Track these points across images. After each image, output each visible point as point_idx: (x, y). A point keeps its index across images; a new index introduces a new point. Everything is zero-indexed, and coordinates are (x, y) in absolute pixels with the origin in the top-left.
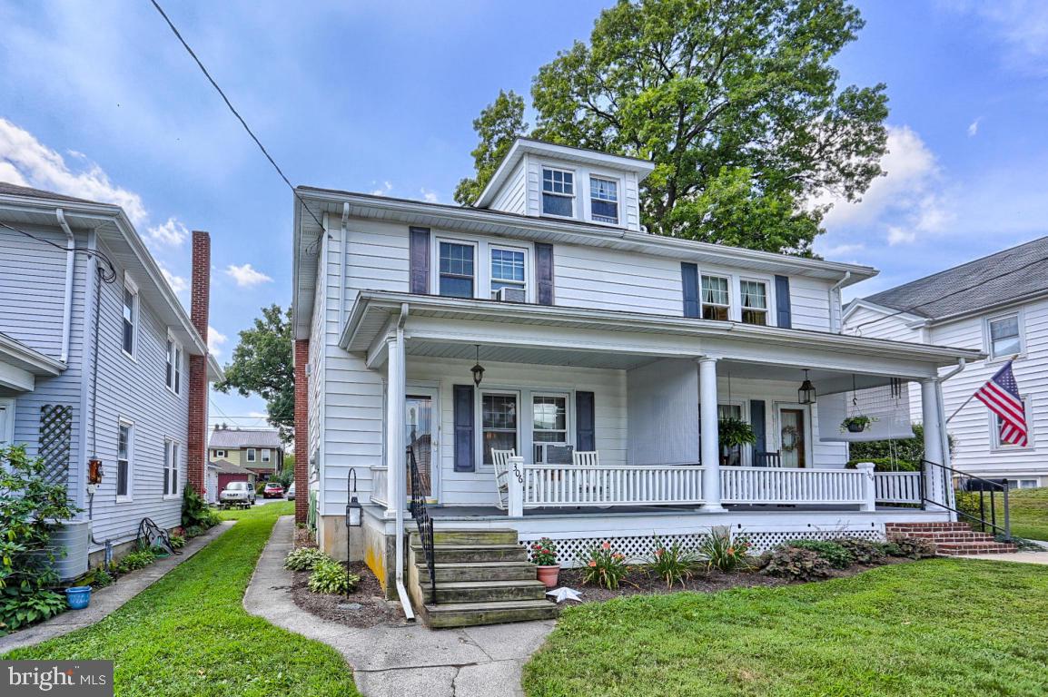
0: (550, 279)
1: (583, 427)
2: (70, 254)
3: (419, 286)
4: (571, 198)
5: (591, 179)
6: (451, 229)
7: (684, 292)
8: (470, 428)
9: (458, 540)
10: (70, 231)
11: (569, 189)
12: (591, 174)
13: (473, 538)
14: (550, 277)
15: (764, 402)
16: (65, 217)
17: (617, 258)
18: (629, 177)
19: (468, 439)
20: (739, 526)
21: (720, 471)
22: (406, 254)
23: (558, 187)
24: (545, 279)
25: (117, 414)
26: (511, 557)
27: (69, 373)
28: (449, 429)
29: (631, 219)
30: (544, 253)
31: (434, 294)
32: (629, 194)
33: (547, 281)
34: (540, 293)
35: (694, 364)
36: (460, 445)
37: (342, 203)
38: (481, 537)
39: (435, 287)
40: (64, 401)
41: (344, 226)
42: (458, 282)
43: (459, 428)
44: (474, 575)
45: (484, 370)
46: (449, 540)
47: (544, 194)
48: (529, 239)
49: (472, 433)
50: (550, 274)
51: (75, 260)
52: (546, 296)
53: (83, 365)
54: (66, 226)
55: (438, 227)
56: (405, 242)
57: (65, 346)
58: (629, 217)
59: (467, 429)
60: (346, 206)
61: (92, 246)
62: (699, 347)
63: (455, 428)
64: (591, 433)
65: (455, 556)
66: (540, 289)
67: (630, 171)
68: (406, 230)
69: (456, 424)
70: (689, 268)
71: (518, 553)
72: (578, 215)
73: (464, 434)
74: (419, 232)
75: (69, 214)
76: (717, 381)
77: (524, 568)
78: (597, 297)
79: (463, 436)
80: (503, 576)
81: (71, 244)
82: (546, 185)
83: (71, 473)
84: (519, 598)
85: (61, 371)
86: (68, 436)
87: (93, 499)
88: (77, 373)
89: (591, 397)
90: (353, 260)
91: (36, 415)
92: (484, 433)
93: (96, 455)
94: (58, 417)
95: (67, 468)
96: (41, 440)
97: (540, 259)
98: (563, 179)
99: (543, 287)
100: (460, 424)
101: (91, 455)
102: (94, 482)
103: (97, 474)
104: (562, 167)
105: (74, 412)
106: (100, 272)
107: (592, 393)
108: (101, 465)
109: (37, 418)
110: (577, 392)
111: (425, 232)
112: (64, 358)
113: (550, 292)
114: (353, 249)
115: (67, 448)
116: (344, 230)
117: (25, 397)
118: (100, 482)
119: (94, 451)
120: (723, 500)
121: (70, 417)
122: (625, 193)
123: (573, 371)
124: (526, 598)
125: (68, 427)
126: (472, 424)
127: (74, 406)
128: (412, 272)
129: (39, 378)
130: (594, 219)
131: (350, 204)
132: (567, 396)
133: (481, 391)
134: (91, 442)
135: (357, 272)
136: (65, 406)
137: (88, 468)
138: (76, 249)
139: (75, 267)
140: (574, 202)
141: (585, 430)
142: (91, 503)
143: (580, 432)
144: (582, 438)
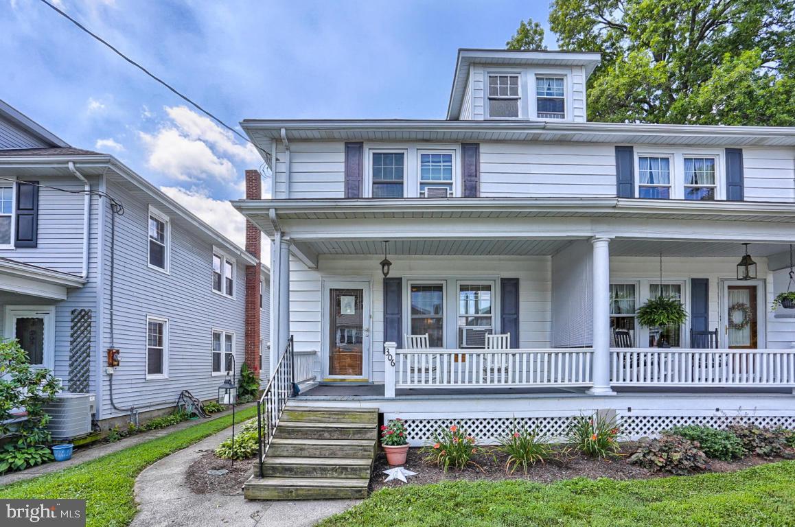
0: (476, 176)
1: (507, 311)
2: (87, 198)
3: (353, 192)
4: (517, 99)
5: (537, 79)
6: (382, 140)
7: (618, 175)
8: (398, 314)
9: (320, 419)
10: (82, 178)
11: (515, 92)
12: (536, 74)
13: (334, 417)
14: (476, 174)
15: (707, 280)
16: (75, 168)
18: (576, 72)
19: (396, 323)
20: (629, 409)
21: (611, 354)
22: (342, 167)
23: (504, 91)
24: (470, 176)
25: (144, 314)
26: (359, 435)
27: (89, 285)
28: (379, 316)
29: (577, 112)
30: (470, 153)
31: (366, 197)
32: (576, 88)
33: (473, 178)
34: (465, 190)
35: (587, 245)
36: (389, 330)
37: (279, 130)
38: (340, 417)
39: (368, 191)
40: (83, 305)
41: (287, 149)
42: (390, 185)
43: (387, 316)
44: (312, 451)
45: (391, 264)
46: (312, 418)
47: (490, 99)
48: (455, 141)
49: (400, 318)
50: (476, 171)
51: (91, 200)
52: (471, 189)
53: (99, 279)
54: (78, 174)
55: (370, 140)
56: (342, 157)
57: (84, 265)
58: (576, 112)
59: (394, 316)
60: (283, 132)
61: (102, 189)
62: (589, 228)
63: (384, 316)
64: (515, 316)
65: (306, 434)
66: (465, 186)
67: (577, 66)
68: (342, 147)
69: (385, 312)
70: (624, 152)
71: (366, 432)
72: (523, 115)
73: (392, 321)
74: (353, 146)
75: (78, 165)
76: (610, 261)
77: (358, 448)
79: (392, 324)
80: (340, 454)
81: (87, 188)
82: (493, 90)
83: (91, 359)
84: (343, 476)
85: (84, 284)
86: (90, 332)
87: (114, 378)
88: (94, 285)
89: (516, 283)
90: (296, 177)
91: (68, 317)
92: (412, 319)
93: (115, 345)
94: (82, 320)
95: (88, 356)
96: (72, 336)
97: (466, 159)
98: (509, 83)
99: (468, 183)
100: (388, 312)
101: (108, 345)
102: (111, 365)
103: (114, 360)
104: (509, 71)
105: (93, 315)
106: (114, 207)
107: (517, 280)
108: (118, 352)
109: (70, 319)
110: (502, 280)
111: (359, 146)
112: (84, 275)
113: (476, 188)
114: (296, 168)
115: (89, 341)
116: (288, 153)
117: (61, 304)
118: (118, 365)
119: (112, 342)
120: (614, 383)
121: (90, 317)
122: (573, 88)
123: (500, 260)
124: (350, 476)
125: (89, 325)
126: (400, 312)
127: (93, 310)
128: (347, 183)
129: (70, 290)
130: (538, 117)
131: (286, 129)
132: (492, 283)
133: (410, 283)
134: (109, 335)
135: (297, 187)
136: (86, 309)
137: (106, 355)
138: (91, 191)
139: (90, 205)
140: (519, 103)
141: (510, 314)
142: (110, 380)
143: (504, 316)
144: (506, 322)
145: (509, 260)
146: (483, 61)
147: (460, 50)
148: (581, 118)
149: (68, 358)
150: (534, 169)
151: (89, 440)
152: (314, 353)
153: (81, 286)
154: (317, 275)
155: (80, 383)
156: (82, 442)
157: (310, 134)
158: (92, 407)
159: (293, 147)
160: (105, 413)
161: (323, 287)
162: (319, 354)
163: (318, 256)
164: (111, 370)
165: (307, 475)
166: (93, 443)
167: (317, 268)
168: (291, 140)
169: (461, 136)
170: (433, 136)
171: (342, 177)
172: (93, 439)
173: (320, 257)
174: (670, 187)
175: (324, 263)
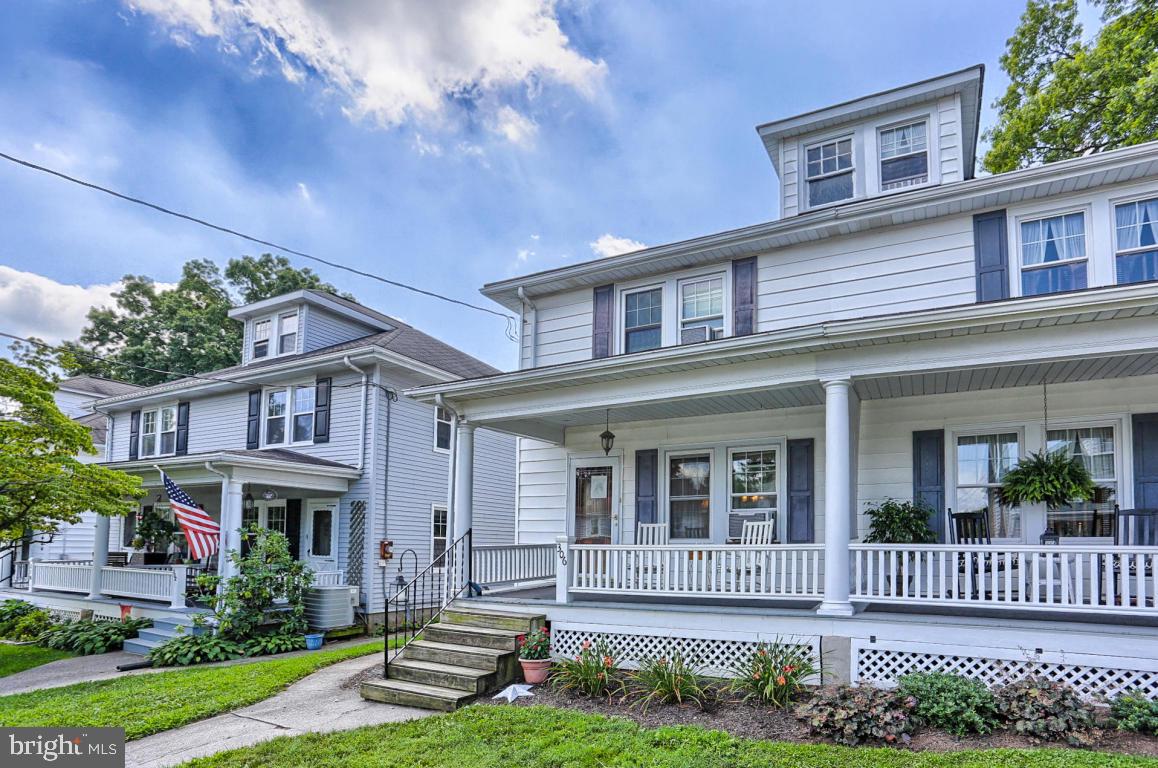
0: (752, 302)
1: (795, 487)
2: (364, 388)
3: (602, 350)
4: (851, 172)
5: (882, 133)
6: (635, 277)
7: (978, 261)
8: (654, 498)
9: (476, 622)
10: (358, 370)
11: (846, 162)
12: (877, 128)
14: (752, 299)
16: (351, 362)
17: (854, 245)
18: (944, 107)
19: (650, 509)
20: (873, 640)
22: (590, 318)
23: (829, 166)
24: (744, 303)
25: (429, 502)
26: (498, 644)
27: (365, 476)
28: (631, 500)
30: (744, 271)
31: (618, 353)
32: (945, 131)
33: (746, 306)
34: (738, 323)
36: (641, 517)
37: (517, 289)
38: (496, 622)
40: (360, 498)
41: (532, 308)
42: (643, 333)
44: (443, 657)
47: (811, 182)
48: (725, 260)
49: (656, 503)
50: (752, 295)
51: (367, 390)
52: (745, 323)
53: (370, 469)
54: (353, 367)
55: (623, 280)
56: (589, 307)
57: (360, 457)
58: (945, 167)
59: (647, 499)
60: (520, 290)
61: (376, 379)
63: (637, 500)
64: (808, 494)
66: (737, 318)
67: (948, 95)
68: (590, 294)
69: (638, 495)
70: (990, 221)
72: (860, 192)
73: (646, 505)
74: (603, 291)
75: (352, 359)
78: (821, 307)
79: (646, 509)
80: (466, 662)
81: (364, 379)
82: (813, 169)
83: (364, 551)
84: (453, 686)
85: (360, 475)
86: (364, 524)
87: (387, 571)
88: (367, 476)
89: (807, 447)
90: (543, 339)
91: (348, 509)
92: (672, 503)
93: (388, 537)
94: (359, 508)
95: (362, 548)
96: (351, 527)
97: (739, 280)
98: (837, 151)
99: (741, 314)
100: (641, 494)
101: (382, 537)
102: (383, 557)
103: (385, 552)
104: (833, 137)
105: (366, 506)
106: (389, 395)
107: (810, 441)
108: (391, 544)
109: (349, 511)
110: (789, 442)
111: (607, 290)
112: (359, 467)
113: (751, 318)
114: (544, 327)
115: (363, 533)
116: (533, 312)
117: (345, 496)
118: (391, 557)
119: (385, 534)
120: (858, 597)
121: (365, 509)
122: (940, 131)
123: (786, 414)
124: (459, 687)
125: (364, 517)
126: (655, 493)
127: (366, 501)
128: (595, 336)
129: (351, 482)
130: (885, 189)
131: (523, 287)
132: (777, 448)
133: (668, 455)
134: (382, 527)
135: (543, 350)
136: (362, 501)
137: (379, 547)
138: (367, 382)
139: (367, 395)
140: (854, 176)
141: (800, 491)
142: (384, 573)
143: (792, 494)
144: (794, 502)
145: (799, 413)
146: (796, 132)
147: (758, 129)
148: (955, 175)
149: (347, 550)
150: (836, 277)
151: (348, 633)
153: (357, 477)
154: (562, 452)
155: (355, 576)
156: (340, 634)
158: (352, 599)
159: (540, 304)
160: (375, 606)
161: (569, 466)
163: (564, 429)
164: (383, 563)
165: (424, 681)
166: (356, 636)
167: (563, 444)
168: (534, 297)
169: (728, 253)
170: (693, 260)
171: (589, 331)
172: (355, 632)
173: (567, 430)
174: (1086, 261)
175: (569, 438)
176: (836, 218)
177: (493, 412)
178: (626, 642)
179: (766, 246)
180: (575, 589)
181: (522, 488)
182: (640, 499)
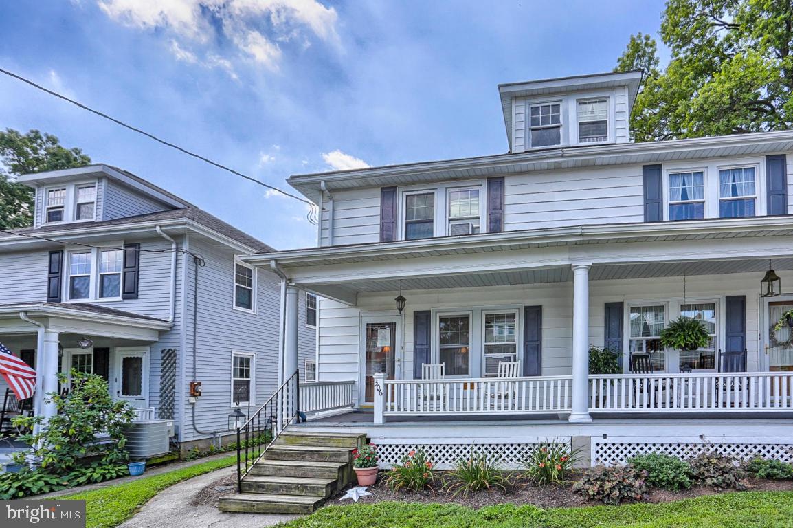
0: (500, 209)
1: (529, 339)
2: (174, 253)
3: (387, 236)
4: (559, 127)
5: (580, 104)
6: (414, 183)
7: (645, 195)
8: (426, 347)
10: (169, 238)
11: (556, 119)
12: (577, 100)
14: (501, 206)
15: (744, 297)
16: (162, 231)
18: (618, 92)
19: (425, 355)
20: (605, 437)
22: (378, 211)
23: (545, 121)
24: (495, 209)
25: (229, 350)
26: (334, 458)
27: (175, 328)
28: (410, 347)
29: (619, 133)
30: (495, 187)
31: (400, 239)
32: (619, 108)
33: (497, 211)
34: (490, 223)
36: (418, 360)
37: (319, 183)
38: (327, 441)
39: (400, 234)
40: (171, 346)
41: (330, 199)
42: (419, 225)
44: (288, 472)
46: (304, 442)
47: (533, 130)
48: (482, 177)
49: (428, 350)
50: (501, 204)
51: (177, 256)
52: (496, 224)
53: (181, 323)
54: (165, 235)
55: (404, 184)
56: (377, 202)
57: (171, 312)
59: (423, 347)
60: (323, 184)
61: (186, 246)
63: (414, 347)
64: (538, 343)
65: (292, 456)
66: (490, 219)
67: (620, 86)
68: (378, 192)
69: (415, 343)
70: (652, 171)
71: (340, 455)
72: (564, 141)
73: (420, 352)
74: (388, 191)
75: (164, 228)
77: (327, 469)
78: (547, 217)
79: (422, 354)
81: (174, 246)
82: (534, 122)
83: (176, 390)
85: (171, 327)
86: (175, 368)
87: (196, 406)
88: (179, 328)
89: (538, 311)
90: (338, 224)
91: (160, 355)
92: (441, 349)
93: (197, 378)
94: (170, 356)
95: (174, 388)
96: (162, 371)
97: (491, 192)
98: (551, 111)
99: (493, 217)
100: (418, 343)
101: (191, 378)
102: (193, 395)
103: (195, 391)
104: (549, 101)
105: (177, 353)
106: (197, 261)
107: (540, 307)
108: (199, 384)
109: (160, 357)
110: (526, 308)
111: (392, 190)
112: (170, 320)
113: (500, 220)
114: (339, 215)
115: (174, 375)
116: (331, 202)
117: (154, 345)
118: (200, 395)
119: (195, 376)
121: (175, 355)
122: (615, 108)
123: (524, 289)
125: (175, 362)
126: (429, 343)
127: (177, 349)
128: (382, 225)
129: (161, 333)
130: (581, 142)
131: (325, 182)
132: (516, 311)
133: (438, 315)
134: (192, 370)
135: (339, 233)
136: (173, 349)
137: (189, 387)
138: (177, 248)
139: (177, 260)
140: (561, 130)
141: (532, 341)
142: (193, 408)
143: (527, 343)
144: (528, 349)
145: (533, 288)
146: (524, 94)
147: (498, 87)
148: (624, 138)
149: (159, 390)
151: (166, 459)
152: (353, 383)
153: (169, 329)
154: (355, 311)
155: (167, 411)
156: (159, 461)
157: (348, 184)
158: (169, 431)
159: (337, 196)
160: (187, 436)
161: (361, 322)
162: (357, 383)
163: (357, 294)
164: (193, 400)
166: (172, 462)
167: (356, 306)
168: (332, 190)
169: (485, 172)
170: (460, 175)
171: (377, 220)
172: (171, 458)
173: (359, 294)
174: (704, 202)
175: (361, 301)
176: (562, 156)
177: (317, 277)
178: (432, 450)
179: (511, 170)
180: (389, 413)
181: (321, 338)
182: (417, 347)
